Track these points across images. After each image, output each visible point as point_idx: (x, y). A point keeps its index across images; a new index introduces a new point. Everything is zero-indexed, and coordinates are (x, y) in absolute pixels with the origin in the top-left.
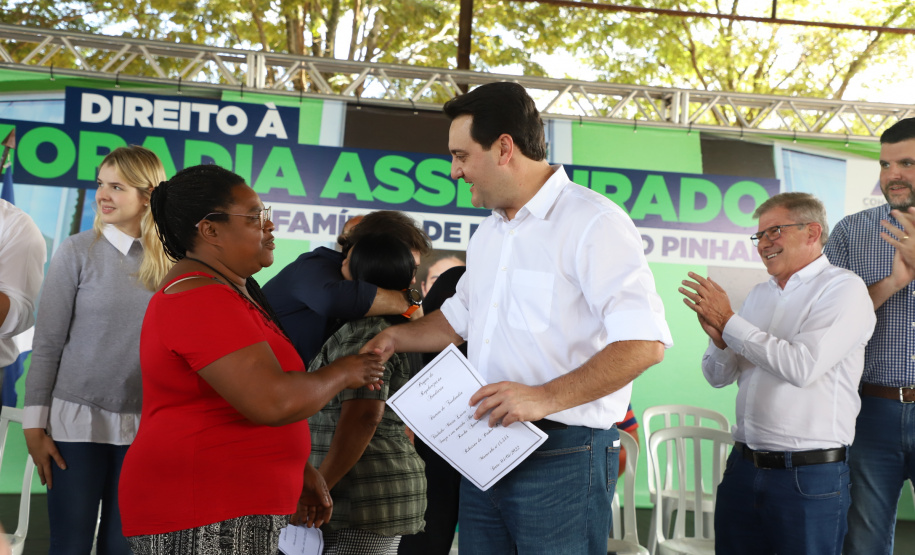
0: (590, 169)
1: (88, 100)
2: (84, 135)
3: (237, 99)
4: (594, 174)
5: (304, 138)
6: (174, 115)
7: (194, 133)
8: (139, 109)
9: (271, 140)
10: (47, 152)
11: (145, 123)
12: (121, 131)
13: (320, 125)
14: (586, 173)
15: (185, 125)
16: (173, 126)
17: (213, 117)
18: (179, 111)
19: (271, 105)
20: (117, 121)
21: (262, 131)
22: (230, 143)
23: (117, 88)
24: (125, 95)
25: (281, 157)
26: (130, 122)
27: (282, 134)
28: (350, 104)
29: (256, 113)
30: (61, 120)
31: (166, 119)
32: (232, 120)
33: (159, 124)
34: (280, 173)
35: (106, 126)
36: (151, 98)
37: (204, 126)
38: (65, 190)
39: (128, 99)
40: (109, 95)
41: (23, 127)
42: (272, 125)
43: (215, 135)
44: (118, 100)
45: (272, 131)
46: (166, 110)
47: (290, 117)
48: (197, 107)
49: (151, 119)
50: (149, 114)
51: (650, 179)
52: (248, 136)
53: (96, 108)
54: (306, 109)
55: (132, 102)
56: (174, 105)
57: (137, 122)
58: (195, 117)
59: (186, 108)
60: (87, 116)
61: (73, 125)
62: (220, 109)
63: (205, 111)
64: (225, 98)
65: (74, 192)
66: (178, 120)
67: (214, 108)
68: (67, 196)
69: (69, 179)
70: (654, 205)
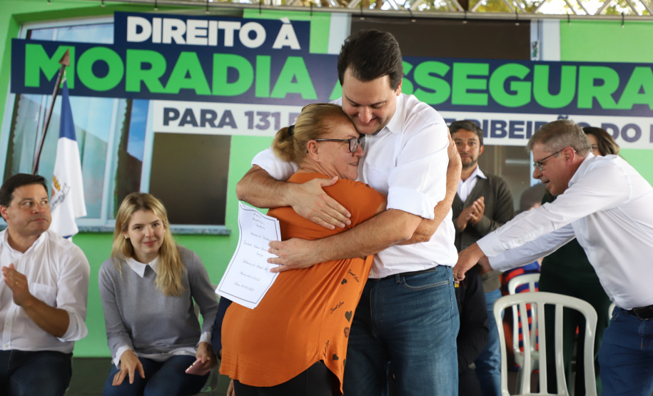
0: (578, 64)
1: (132, 22)
2: (131, 53)
3: (257, 16)
4: (582, 68)
5: (315, 48)
6: (204, 33)
7: (221, 48)
8: (174, 28)
9: (287, 51)
10: (100, 69)
11: (180, 41)
12: (160, 48)
13: (328, 36)
14: (574, 68)
15: (213, 41)
16: (203, 42)
17: (236, 33)
18: (207, 29)
19: (285, 19)
20: (156, 40)
21: (278, 44)
22: (250, 55)
23: (156, 11)
24: (163, 16)
25: (295, 66)
26: (167, 40)
27: (295, 44)
28: (354, 16)
29: (273, 28)
30: (111, 41)
31: (197, 36)
32: (253, 35)
33: (192, 41)
34: (294, 80)
35: (148, 45)
36: (184, 18)
37: (229, 42)
38: (116, 101)
39: (166, 21)
40: (150, 18)
41: (81, 48)
42: (287, 38)
43: (238, 48)
44: (157, 21)
45: (287, 43)
46: (197, 28)
47: (302, 30)
48: (223, 25)
49: (184, 36)
50: (183, 33)
51: (637, 70)
52: (266, 48)
53: (139, 29)
54: (316, 22)
55: (169, 23)
56: (203, 23)
57: (173, 40)
58: (221, 33)
59: (214, 26)
60: (132, 36)
61: (121, 45)
62: (242, 25)
63: (229, 27)
64: (246, 15)
65: (124, 102)
66: (207, 37)
67: (237, 25)
68: (118, 105)
69: (118, 91)
70: (641, 95)
